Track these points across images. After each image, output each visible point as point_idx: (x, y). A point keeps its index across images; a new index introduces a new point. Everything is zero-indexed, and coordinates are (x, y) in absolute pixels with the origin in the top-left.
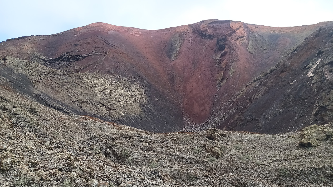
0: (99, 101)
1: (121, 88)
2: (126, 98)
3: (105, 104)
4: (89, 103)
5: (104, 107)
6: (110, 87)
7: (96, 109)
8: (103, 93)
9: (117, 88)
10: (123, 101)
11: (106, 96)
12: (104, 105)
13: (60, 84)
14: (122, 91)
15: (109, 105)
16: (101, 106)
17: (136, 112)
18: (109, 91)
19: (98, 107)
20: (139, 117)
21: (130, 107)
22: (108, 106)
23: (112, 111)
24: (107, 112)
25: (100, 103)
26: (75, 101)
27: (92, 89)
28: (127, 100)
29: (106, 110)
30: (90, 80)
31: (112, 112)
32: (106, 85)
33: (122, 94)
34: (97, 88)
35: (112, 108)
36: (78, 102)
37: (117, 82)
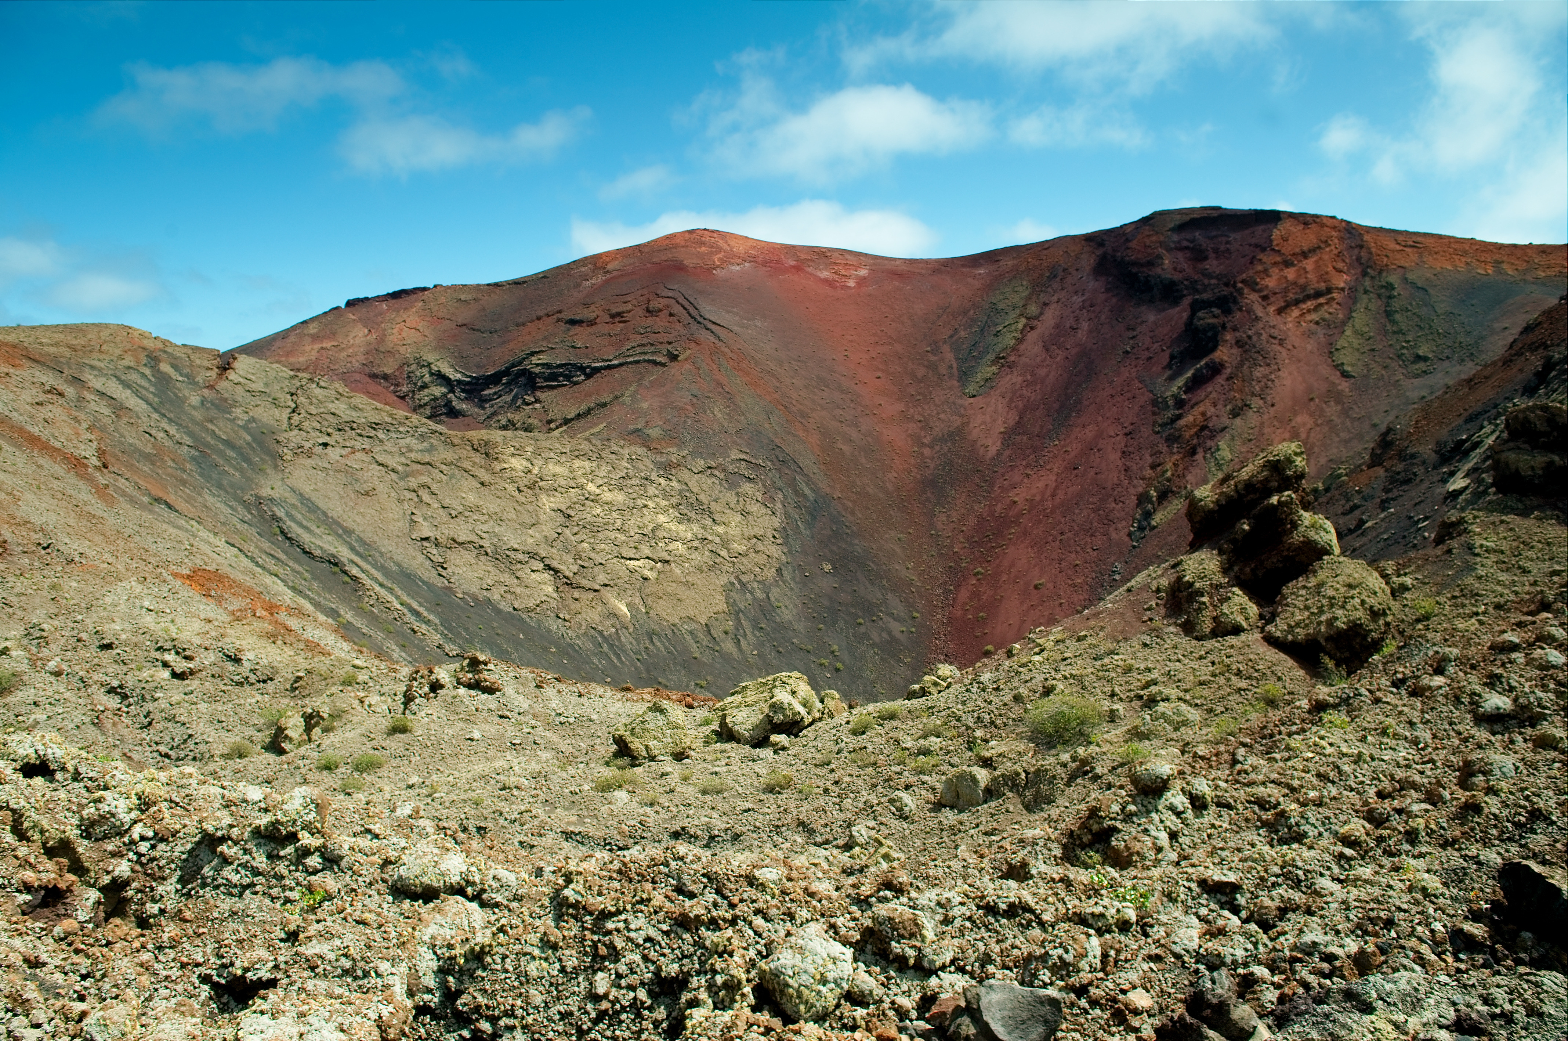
0: (535, 549)
1: (664, 503)
2: (671, 547)
3: (555, 564)
4: (487, 554)
5: (547, 576)
6: (607, 496)
7: (506, 578)
8: (569, 516)
9: (640, 502)
10: (648, 558)
11: (576, 529)
12: (548, 567)
13: (393, 470)
14: (662, 519)
15: (568, 568)
16: (533, 571)
17: (691, 613)
18: (598, 511)
19: (518, 574)
20: (701, 636)
21: (671, 588)
22: (567, 573)
23: (576, 595)
24: (555, 595)
25: (533, 555)
26: (426, 539)
27: (523, 499)
28: (668, 558)
29: (550, 589)
30: (528, 460)
31: (576, 600)
32: (591, 487)
33: (658, 527)
34: (548, 495)
35: (584, 582)
36: (437, 544)
37: (654, 476)
